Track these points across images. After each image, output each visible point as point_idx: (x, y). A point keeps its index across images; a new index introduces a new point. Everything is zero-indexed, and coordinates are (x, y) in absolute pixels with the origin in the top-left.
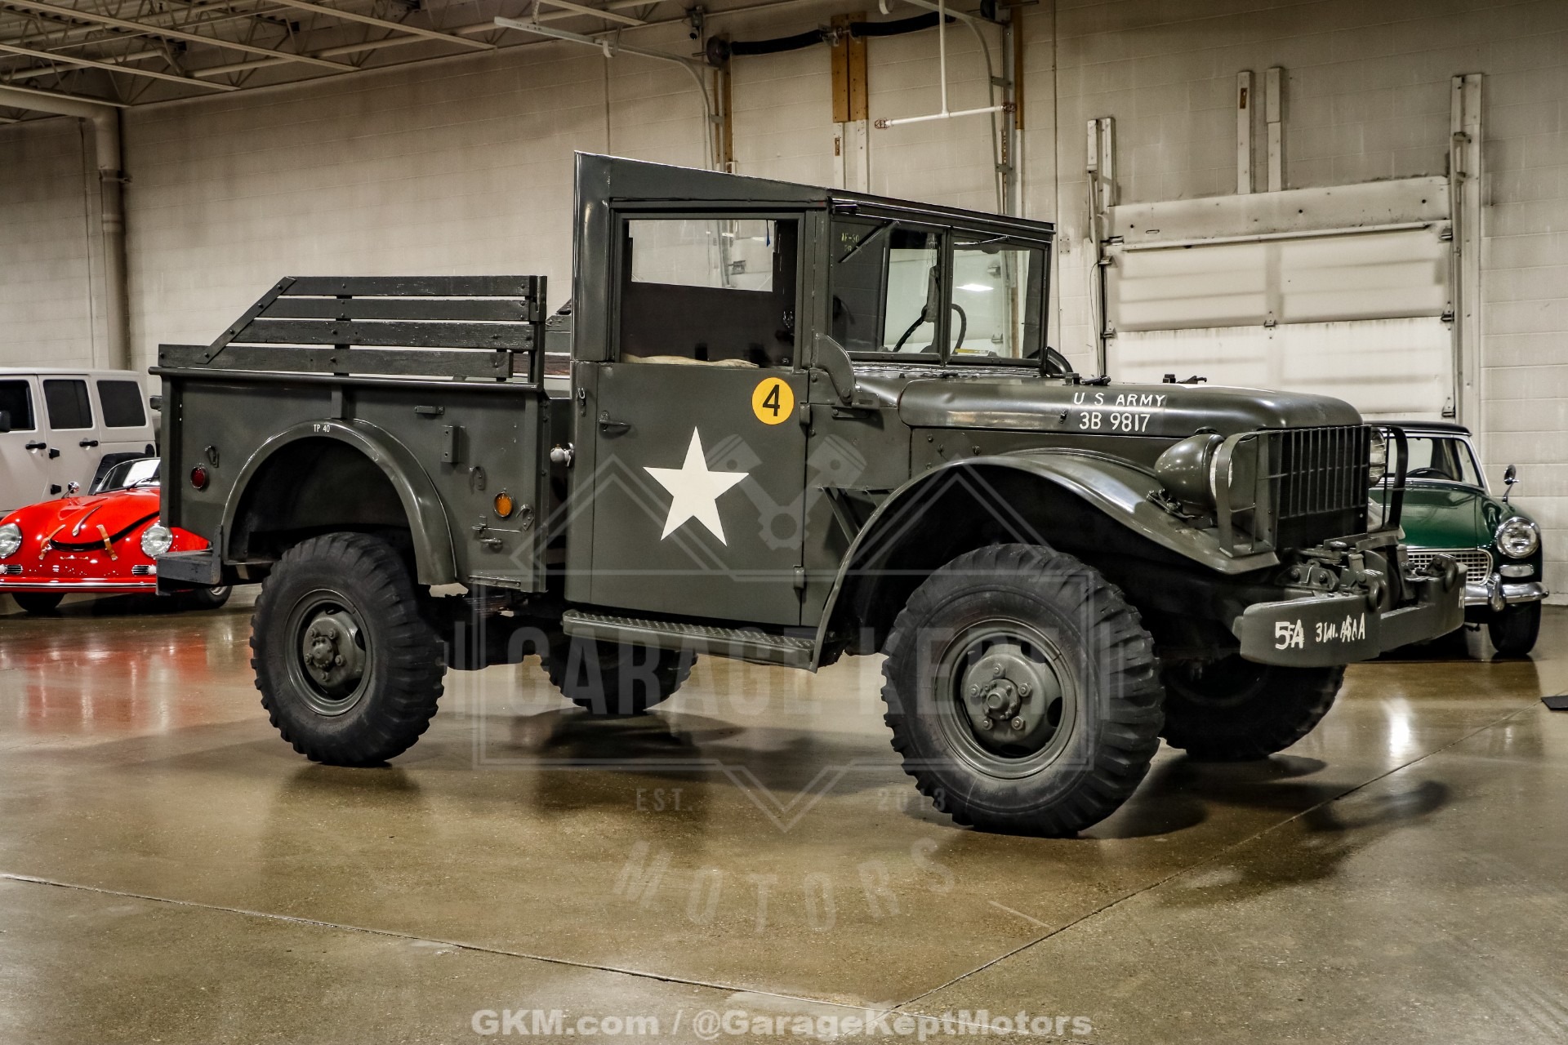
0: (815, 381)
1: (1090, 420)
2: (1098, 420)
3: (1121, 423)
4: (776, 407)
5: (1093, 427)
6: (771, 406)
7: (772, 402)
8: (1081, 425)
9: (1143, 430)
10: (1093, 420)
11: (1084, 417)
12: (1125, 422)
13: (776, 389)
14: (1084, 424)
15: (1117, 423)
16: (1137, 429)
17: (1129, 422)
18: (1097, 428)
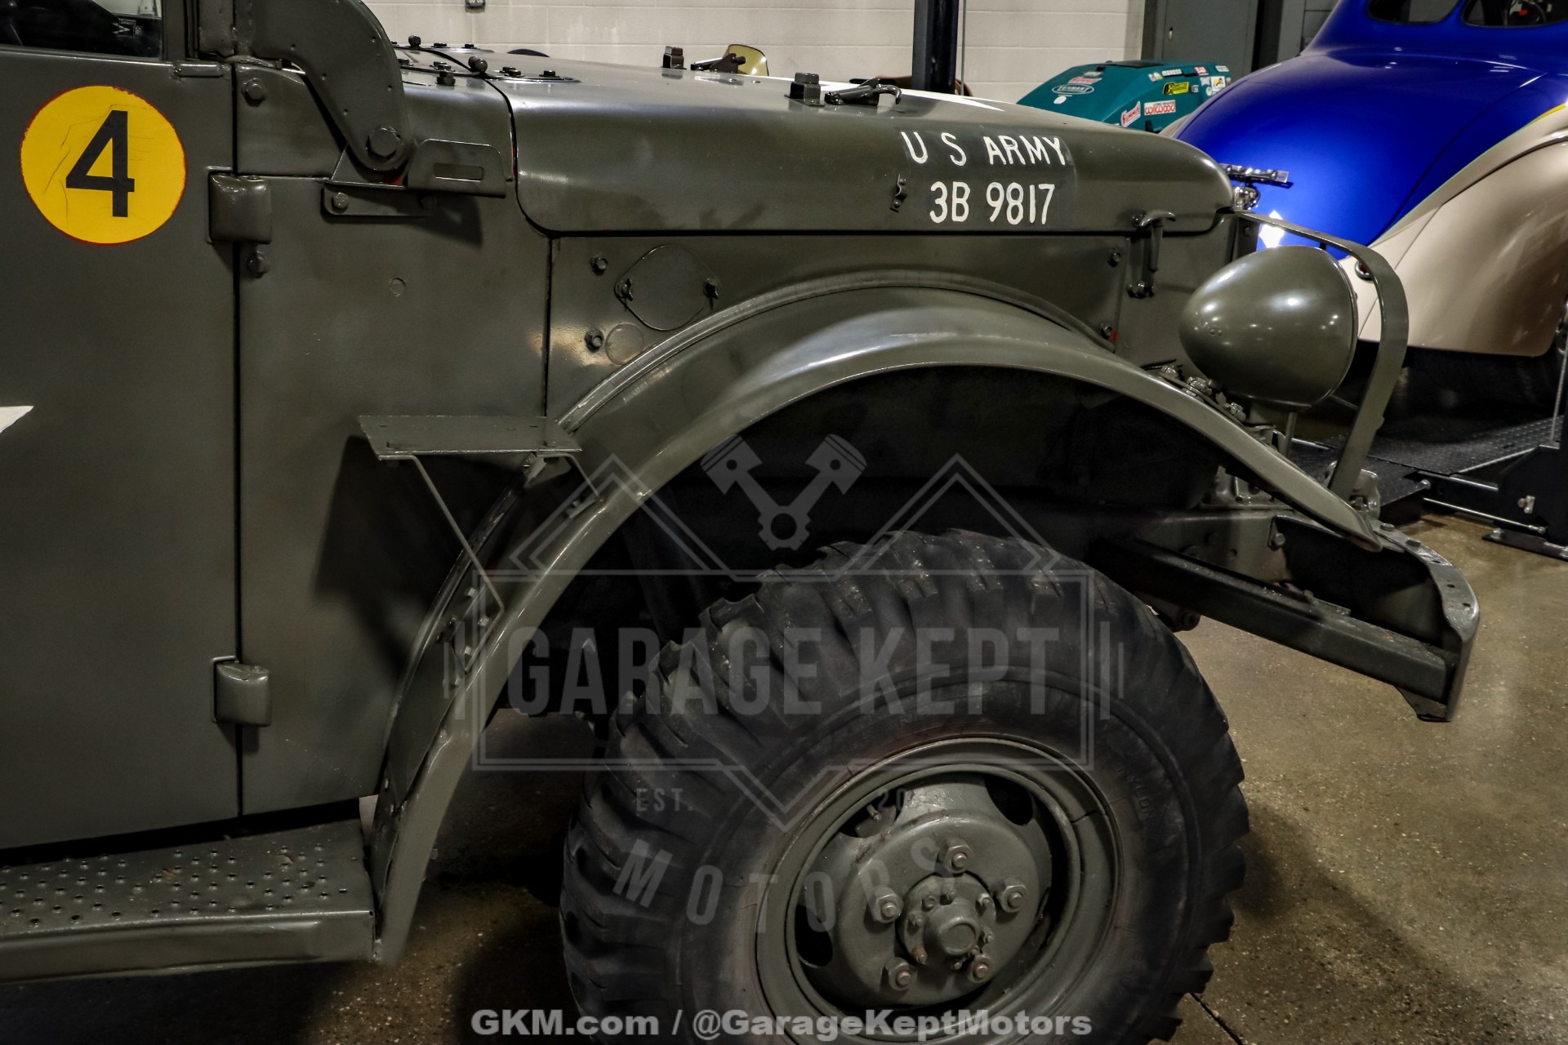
0: (254, 102)
1: (949, 201)
2: (963, 201)
3: (1005, 204)
4: (120, 187)
5: (955, 218)
6: (99, 183)
7: (103, 166)
8: (932, 214)
9: (1044, 220)
10: (956, 201)
11: (939, 193)
12: (1012, 203)
13: (115, 127)
14: (939, 211)
15: (997, 205)
16: (1032, 219)
17: (1019, 203)
18: (962, 219)
